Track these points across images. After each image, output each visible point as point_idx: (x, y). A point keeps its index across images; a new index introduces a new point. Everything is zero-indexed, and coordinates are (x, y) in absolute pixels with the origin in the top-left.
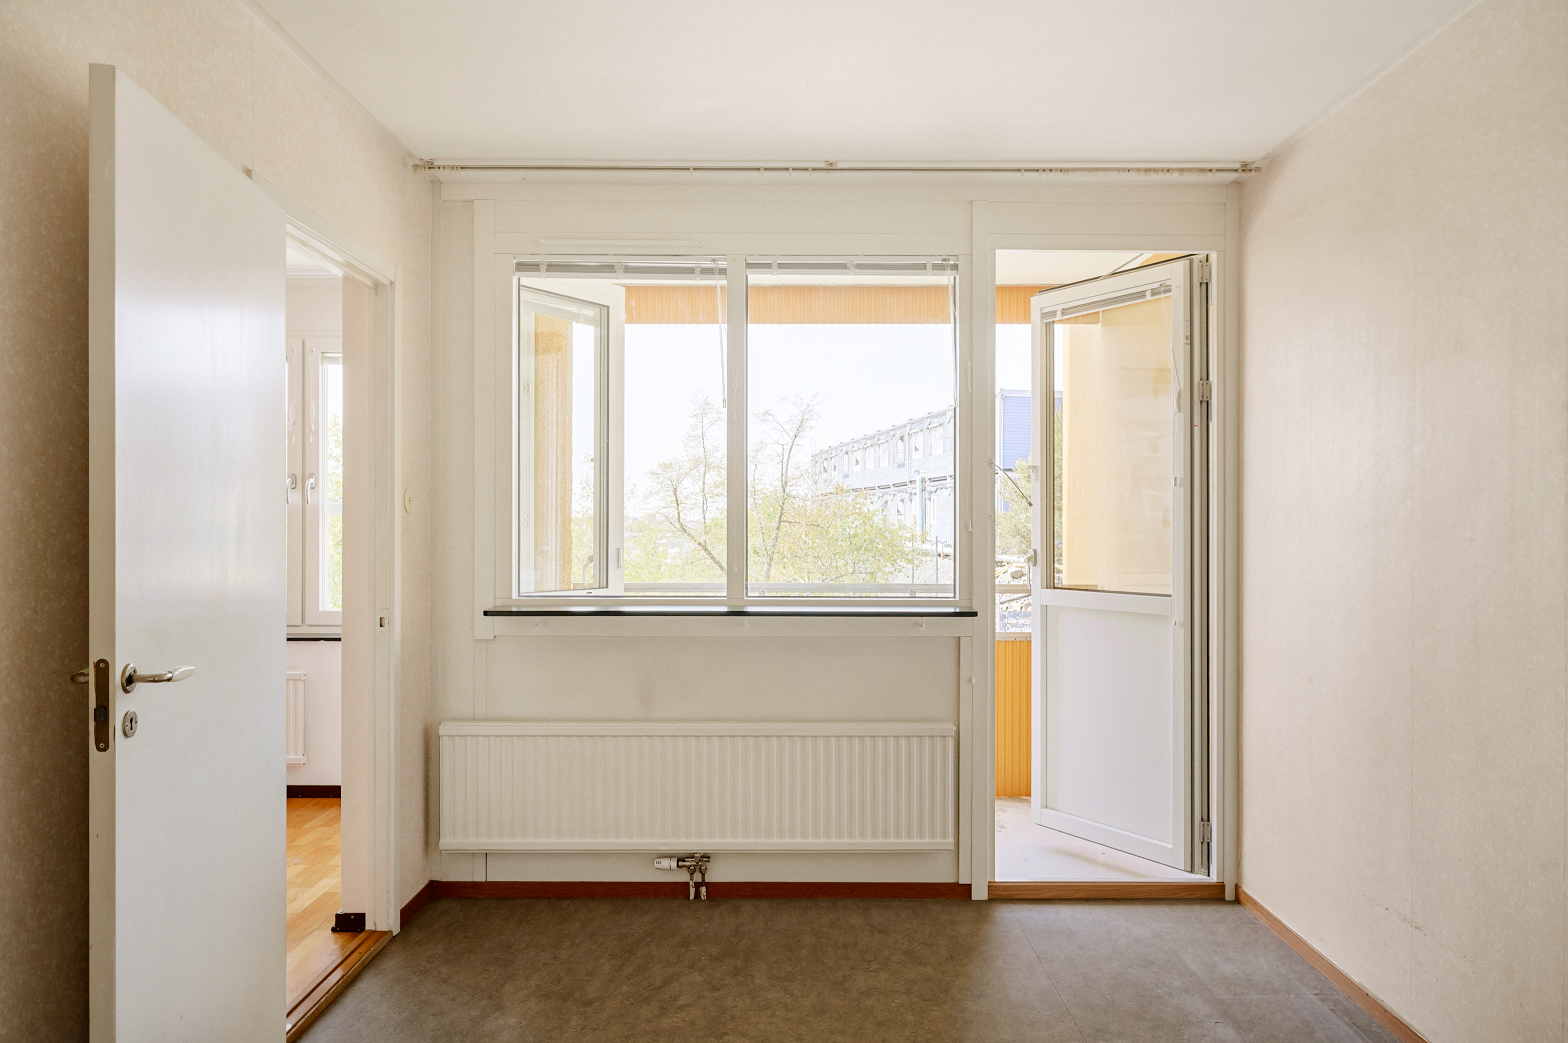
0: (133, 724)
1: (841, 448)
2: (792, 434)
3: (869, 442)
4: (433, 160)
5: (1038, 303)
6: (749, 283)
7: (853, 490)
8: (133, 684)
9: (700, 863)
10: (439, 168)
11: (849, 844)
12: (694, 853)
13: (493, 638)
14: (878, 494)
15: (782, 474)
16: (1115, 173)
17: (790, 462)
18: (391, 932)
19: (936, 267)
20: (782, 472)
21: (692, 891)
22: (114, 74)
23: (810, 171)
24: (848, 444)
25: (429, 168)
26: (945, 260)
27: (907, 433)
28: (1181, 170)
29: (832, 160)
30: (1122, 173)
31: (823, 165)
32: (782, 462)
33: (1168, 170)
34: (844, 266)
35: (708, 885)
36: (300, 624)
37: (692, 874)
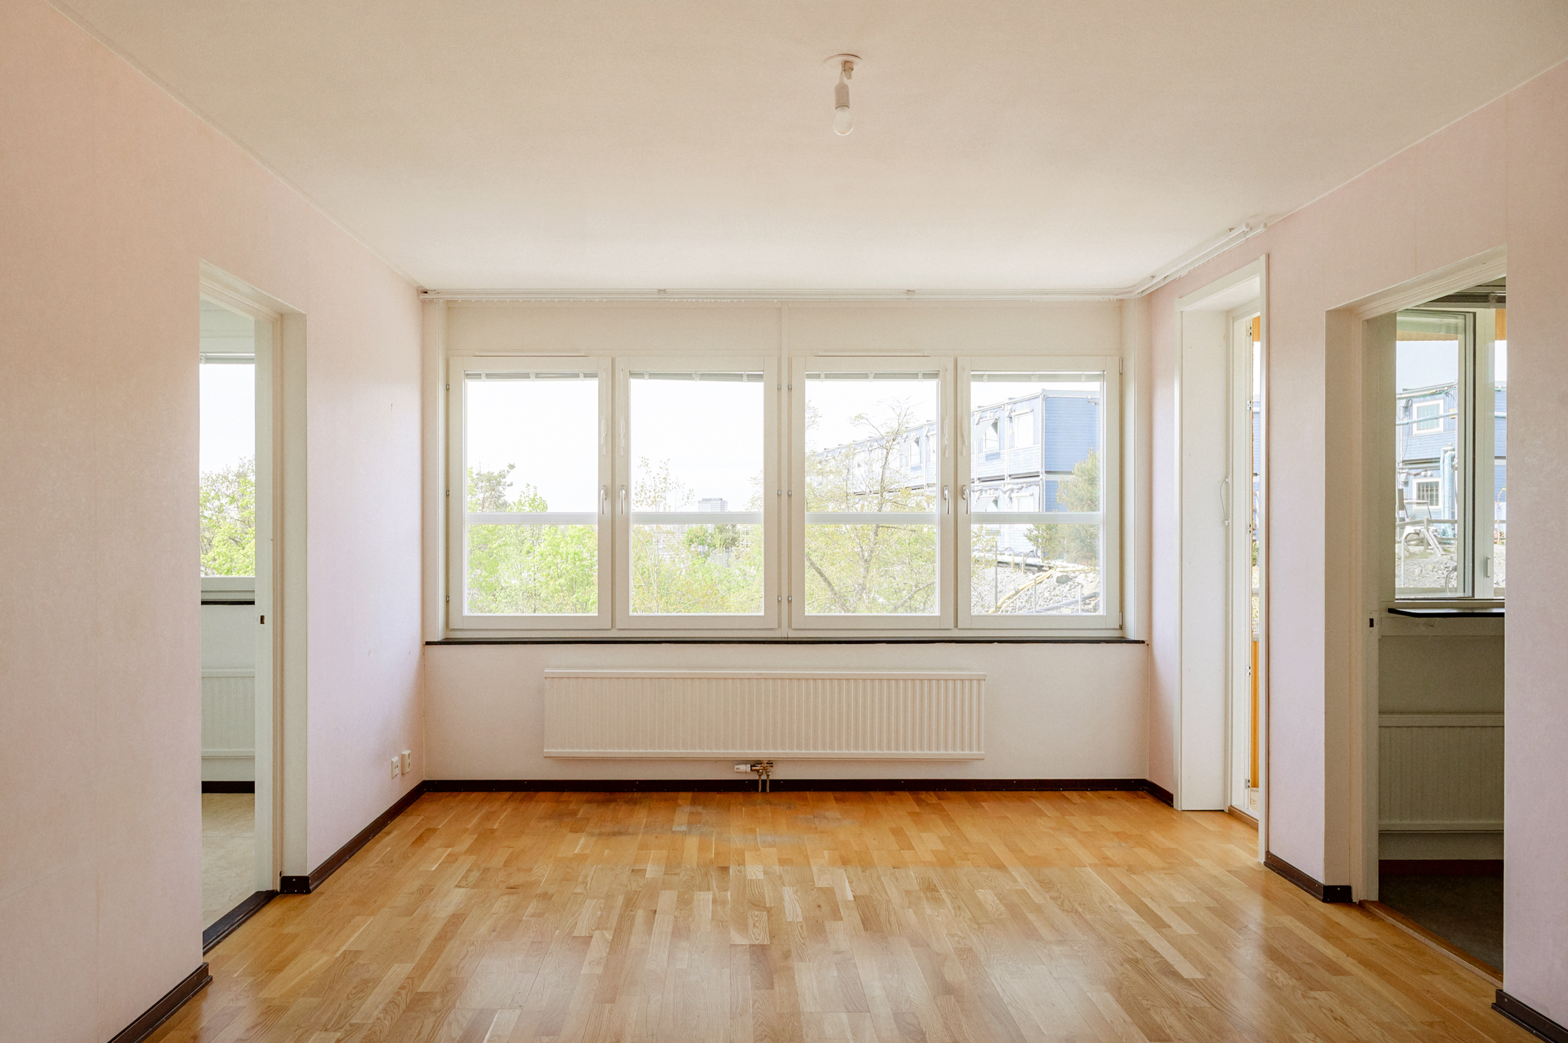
3: (875, 444)
24: (849, 446)
27: (925, 435)
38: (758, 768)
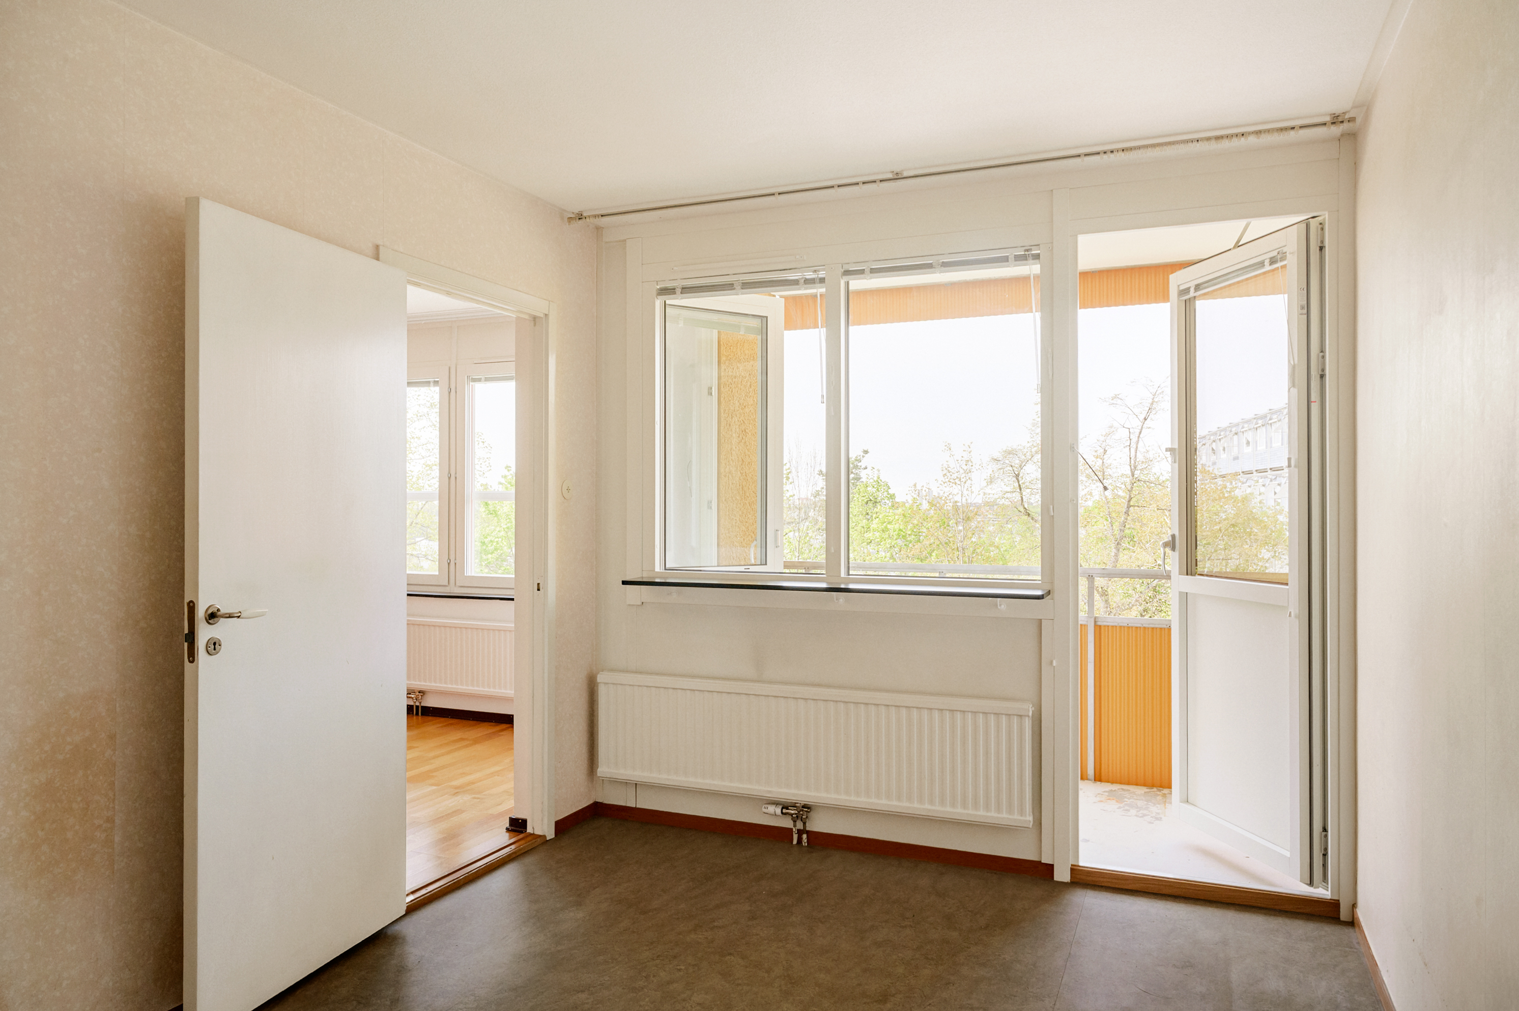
0: (216, 646)
1: (1230, 429)
2: (1142, 417)
3: (1260, 422)
4: (582, 212)
5: (1177, 280)
6: (850, 288)
7: (1243, 472)
8: (216, 619)
9: (801, 813)
10: (586, 218)
11: (929, 810)
12: (796, 803)
13: (640, 603)
14: (1270, 477)
15: (1130, 458)
16: (1182, 146)
17: (1140, 444)
18: (545, 836)
19: (1018, 258)
20: (1130, 456)
21: (795, 837)
22: (199, 203)
23: (878, 183)
24: (1237, 425)
25: (579, 219)
26: (1027, 250)
28: (1258, 133)
29: (897, 169)
30: (1190, 144)
31: (890, 176)
32: (1130, 446)
33: (1243, 135)
34: (930, 266)
35: (808, 832)
36: (447, 584)
37: (795, 822)
38: (413, 696)
